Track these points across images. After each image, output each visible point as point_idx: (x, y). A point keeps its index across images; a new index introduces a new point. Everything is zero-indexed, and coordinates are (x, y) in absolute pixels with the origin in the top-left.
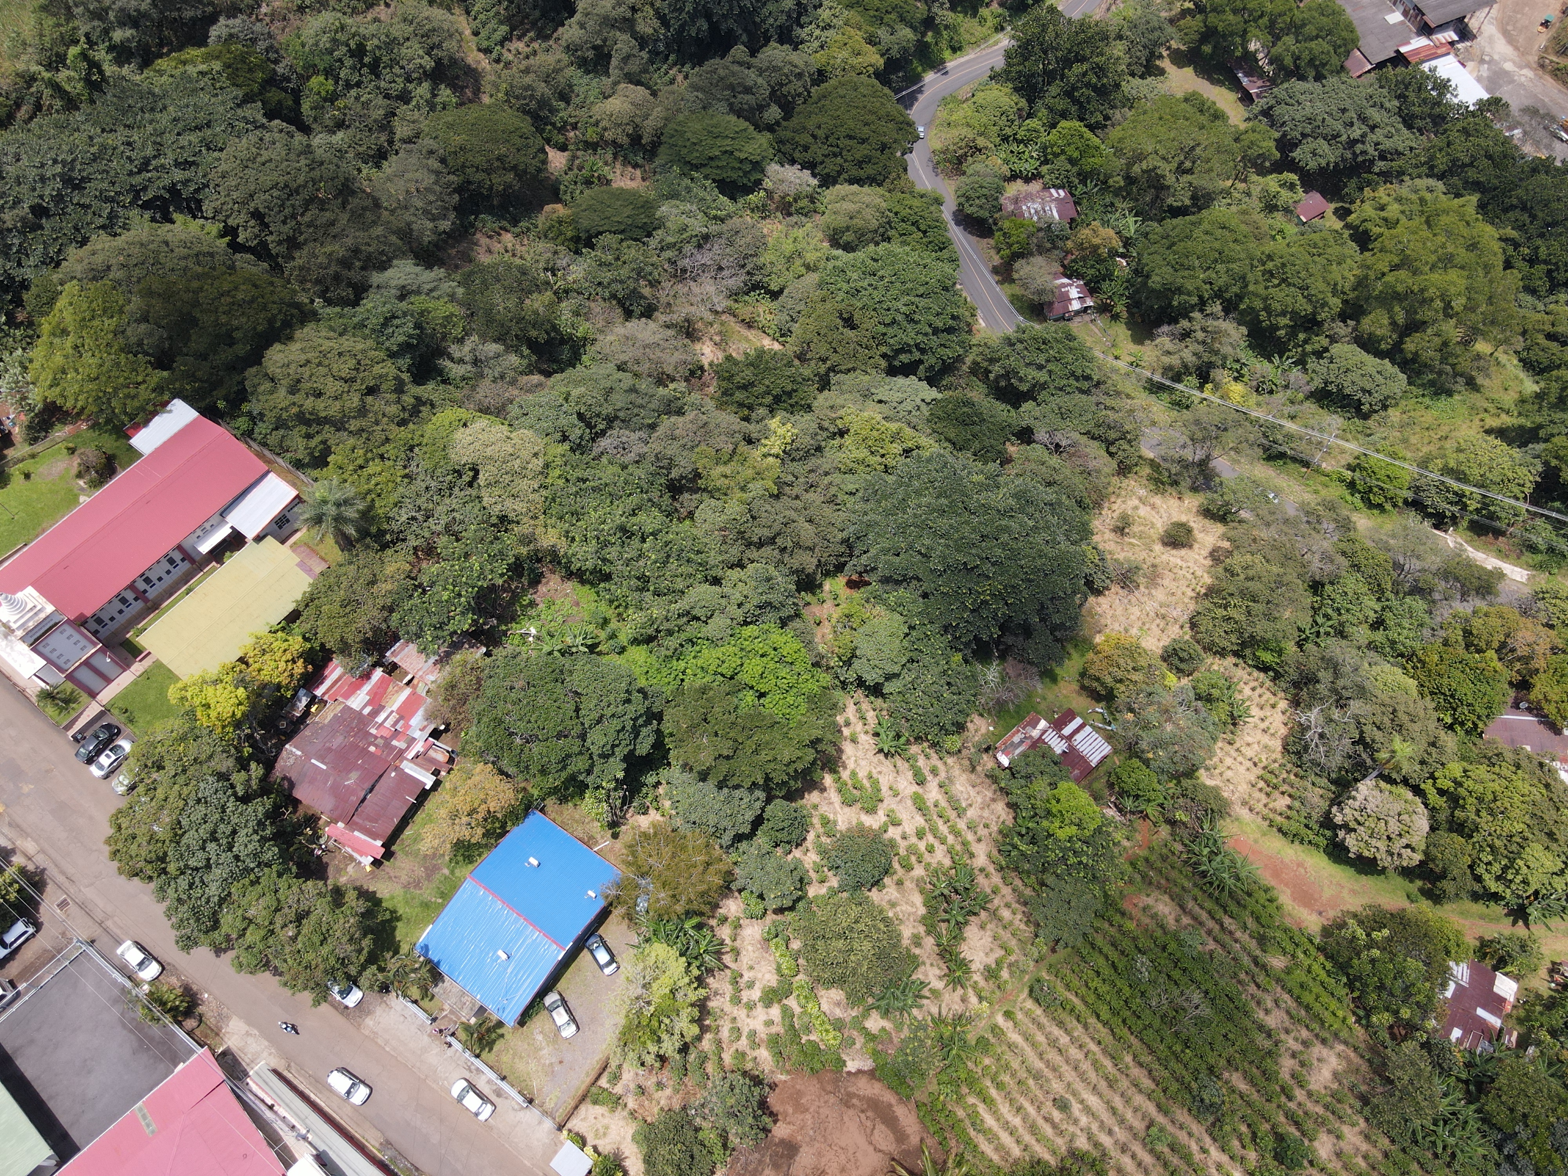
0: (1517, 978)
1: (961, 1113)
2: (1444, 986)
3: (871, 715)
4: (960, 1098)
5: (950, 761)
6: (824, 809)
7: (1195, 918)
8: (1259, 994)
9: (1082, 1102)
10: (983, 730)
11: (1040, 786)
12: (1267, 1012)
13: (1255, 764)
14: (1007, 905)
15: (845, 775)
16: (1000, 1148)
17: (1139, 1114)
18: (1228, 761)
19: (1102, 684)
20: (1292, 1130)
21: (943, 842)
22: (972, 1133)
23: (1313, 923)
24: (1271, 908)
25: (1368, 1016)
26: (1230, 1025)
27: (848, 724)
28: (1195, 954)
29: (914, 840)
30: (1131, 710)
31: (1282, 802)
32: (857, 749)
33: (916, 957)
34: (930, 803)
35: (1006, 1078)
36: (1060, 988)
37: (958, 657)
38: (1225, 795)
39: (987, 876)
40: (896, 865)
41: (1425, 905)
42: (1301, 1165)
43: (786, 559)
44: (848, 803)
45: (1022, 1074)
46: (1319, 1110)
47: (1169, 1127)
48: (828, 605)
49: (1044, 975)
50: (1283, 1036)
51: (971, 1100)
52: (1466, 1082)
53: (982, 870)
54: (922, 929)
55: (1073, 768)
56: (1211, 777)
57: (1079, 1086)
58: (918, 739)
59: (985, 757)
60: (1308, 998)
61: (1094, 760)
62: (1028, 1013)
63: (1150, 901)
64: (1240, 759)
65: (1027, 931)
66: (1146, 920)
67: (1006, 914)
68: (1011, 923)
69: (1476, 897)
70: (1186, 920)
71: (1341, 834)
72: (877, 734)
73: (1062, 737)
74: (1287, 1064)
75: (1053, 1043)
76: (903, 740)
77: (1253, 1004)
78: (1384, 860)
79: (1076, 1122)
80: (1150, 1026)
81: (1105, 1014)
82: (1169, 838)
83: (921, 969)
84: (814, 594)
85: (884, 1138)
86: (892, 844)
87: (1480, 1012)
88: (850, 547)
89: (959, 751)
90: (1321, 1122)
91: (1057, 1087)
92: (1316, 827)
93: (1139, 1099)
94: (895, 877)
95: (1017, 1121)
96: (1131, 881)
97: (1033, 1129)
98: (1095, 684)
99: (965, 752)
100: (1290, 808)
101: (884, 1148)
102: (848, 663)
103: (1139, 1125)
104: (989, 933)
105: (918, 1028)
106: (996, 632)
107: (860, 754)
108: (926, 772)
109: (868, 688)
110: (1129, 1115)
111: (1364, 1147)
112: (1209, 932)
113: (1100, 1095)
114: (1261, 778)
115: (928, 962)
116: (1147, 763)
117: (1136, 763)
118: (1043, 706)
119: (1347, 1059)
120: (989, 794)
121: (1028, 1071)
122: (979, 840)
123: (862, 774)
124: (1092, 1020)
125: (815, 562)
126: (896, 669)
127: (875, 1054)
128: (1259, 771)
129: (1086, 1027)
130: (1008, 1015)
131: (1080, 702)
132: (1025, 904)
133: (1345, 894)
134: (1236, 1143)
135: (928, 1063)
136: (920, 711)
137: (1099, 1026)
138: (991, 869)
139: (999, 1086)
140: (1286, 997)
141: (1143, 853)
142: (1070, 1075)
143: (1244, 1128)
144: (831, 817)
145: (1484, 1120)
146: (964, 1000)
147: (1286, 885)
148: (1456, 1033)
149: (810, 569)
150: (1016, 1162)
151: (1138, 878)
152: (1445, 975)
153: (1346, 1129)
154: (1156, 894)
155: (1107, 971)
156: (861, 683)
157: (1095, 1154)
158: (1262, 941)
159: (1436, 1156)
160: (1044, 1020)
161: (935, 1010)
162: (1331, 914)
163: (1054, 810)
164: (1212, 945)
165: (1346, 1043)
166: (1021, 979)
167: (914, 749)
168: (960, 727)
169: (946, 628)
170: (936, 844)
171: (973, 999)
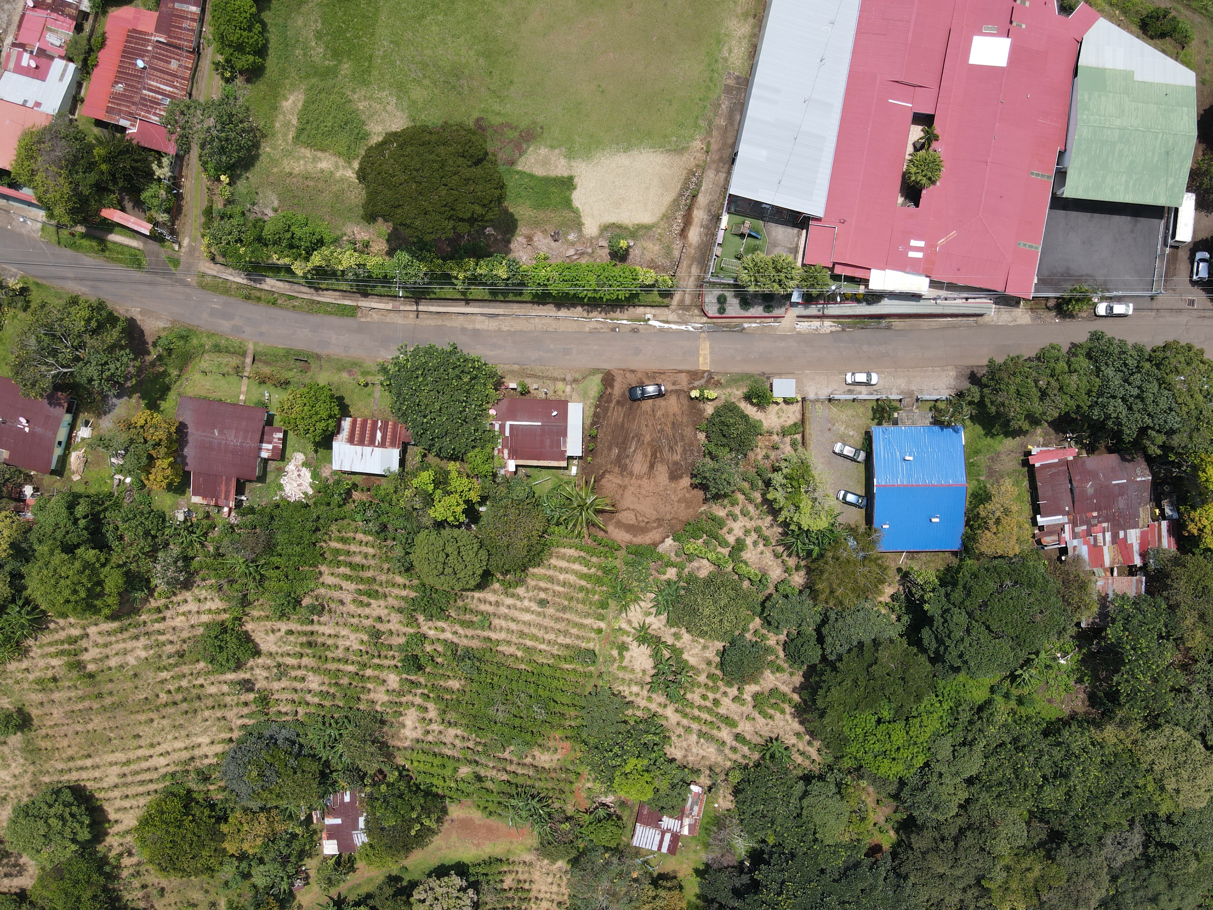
0: (326, 858)
1: (594, 559)
2: (367, 821)
3: (799, 760)
4: (600, 567)
5: (729, 764)
6: (786, 676)
7: (524, 765)
8: (466, 744)
9: (533, 612)
10: (720, 800)
11: (664, 785)
12: (457, 736)
13: (537, 898)
14: (637, 695)
15: (788, 709)
16: (563, 557)
17: (498, 628)
18: (555, 888)
19: (665, 888)
20: (413, 678)
21: (700, 708)
22: (582, 554)
23: (455, 811)
24: (482, 804)
25: (400, 774)
26: (473, 712)
27: (809, 743)
28: (513, 741)
29: (718, 696)
30: (636, 880)
31: (508, 882)
32: (792, 730)
33: (672, 626)
34: (723, 726)
35: (581, 595)
36: (580, 668)
37: (771, 840)
38: (546, 861)
39: (660, 704)
40: (718, 672)
41: (394, 869)
42: (402, 661)
43: (936, 834)
44: (774, 691)
45: (574, 604)
46: (404, 699)
47: (479, 632)
48: (882, 820)
49: (592, 668)
50: (441, 728)
51: (593, 570)
52: (331, 772)
53: (665, 706)
54: (678, 645)
55: (649, 813)
56: (560, 869)
57: (539, 620)
58: (757, 765)
59: (709, 783)
60: (437, 761)
61: (639, 828)
62: (589, 640)
63: (556, 757)
64: (548, 896)
65: (618, 687)
66: (551, 744)
67: (635, 689)
68: (629, 686)
69: (369, 896)
70: (528, 760)
71: (464, 884)
72: (786, 749)
73: (668, 830)
74: (432, 714)
75: (566, 633)
76: (768, 756)
77: (466, 734)
78: (433, 882)
79: (530, 600)
80: (517, 681)
81: (546, 671)
82: (565, 808)
83: (664, 621)
84: (897, 822)
85: (627, 517)
86: (729, 684)
87: (338, 821)
88: (899, 876)
89: (727, 775)
90: (401, 693)
91: (551, 611)
92: (481, 878)
93: (502, 636)
94: (714, 665)
95: (562, 577)
96: (572, 762)
97: (551, 579)
98: (669, 884)
99: (723, 777)
100: (502, 881)
101: (625, 513)
102: (838, 785)
103: (496, 622)
104: (638, 670)
105: (646, 586)
106: (758, 876)
107: (788, 728)
108: (738, 745)
109: (814, 777)
110: (503, 623)
111: (372, 695)
112: (511, 762)
113: (524, 623)
114: (529, 891)
115: (663, 628)
116: (607, 849)
117: (613, 845)
118: (693, 846)
119: (400, 739)
120: (690, 758)
121: (571, 608)
122: (678, 724)
123: (778, 716)
124: (551, 661)
125: (915, 846)
126: (805, 803)
127: (660, 557)
128: (532, 894)
129: (553, 656)
130: (600, 631)
131: (670, 865)
132: (628, 703)
133: (443, 844)
134: (440, 649)
135: (629, 572)
136: (770, 784)
137: (545, 661)
138: (660, 711)
139: (582, 589)
140: (450, 753)
141: (576, 785)
142: (547, 622)
143: (439, 660)
144: (778, 675)
145: (314, 756)
146: (629, 622)
147: (480, 825)
148: (347, 798)
149: (914, 838)
150: (551, 556)
151: (571, 767)
152: (369, 830)
153: (385, 698)
154: (554, 765)
155: (559, 697)
156: (821, 778)
157: (511, 590)
158: (479, 778)
159: (332, 717)
160: (578, 642)
161: (642, 604)
162: (446, 825)
163: (646, 774)
164: (506, 755)
165: (405, 749)
166: (604, 657)
167: (756, 756)
168: (737, 791)
169: (793, 856)
170: (703, 703)
171: (624, 626)
